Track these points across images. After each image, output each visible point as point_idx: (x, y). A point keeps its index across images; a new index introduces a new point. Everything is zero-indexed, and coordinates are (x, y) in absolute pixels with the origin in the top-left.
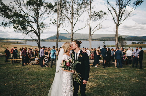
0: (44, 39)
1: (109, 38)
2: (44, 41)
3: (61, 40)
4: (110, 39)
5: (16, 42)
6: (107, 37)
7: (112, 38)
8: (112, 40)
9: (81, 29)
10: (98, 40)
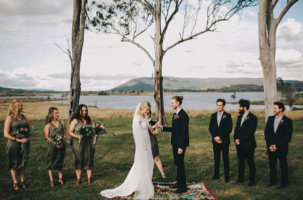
0: (106, 91)
1: (242, 86)
2: (106, 94)
3: (140, 92)
4: (243, 89)
5: (46, 97)
6: (237, 84)
7: (248, 87)
8: (248, 91)
9: (191, 38)
10: (219, 92)
